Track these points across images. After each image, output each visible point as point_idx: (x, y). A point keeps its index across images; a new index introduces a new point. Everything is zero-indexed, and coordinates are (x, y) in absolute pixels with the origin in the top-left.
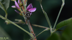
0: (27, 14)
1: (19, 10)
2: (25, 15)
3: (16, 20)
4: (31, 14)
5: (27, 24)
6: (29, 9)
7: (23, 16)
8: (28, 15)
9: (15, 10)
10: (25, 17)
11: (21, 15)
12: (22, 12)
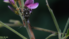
0: (25, 12)
1: (14, 6)
2: (22, 13)
3: (11, 21)
4: (30, 12)
5: (25, 27)
6: (28, 5)
7: (20, 15)
8: (27, 13)
9: (9, 6)
10: (22, 16)
11: (17, 13)
12: (19, 9)
